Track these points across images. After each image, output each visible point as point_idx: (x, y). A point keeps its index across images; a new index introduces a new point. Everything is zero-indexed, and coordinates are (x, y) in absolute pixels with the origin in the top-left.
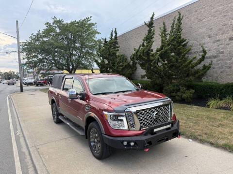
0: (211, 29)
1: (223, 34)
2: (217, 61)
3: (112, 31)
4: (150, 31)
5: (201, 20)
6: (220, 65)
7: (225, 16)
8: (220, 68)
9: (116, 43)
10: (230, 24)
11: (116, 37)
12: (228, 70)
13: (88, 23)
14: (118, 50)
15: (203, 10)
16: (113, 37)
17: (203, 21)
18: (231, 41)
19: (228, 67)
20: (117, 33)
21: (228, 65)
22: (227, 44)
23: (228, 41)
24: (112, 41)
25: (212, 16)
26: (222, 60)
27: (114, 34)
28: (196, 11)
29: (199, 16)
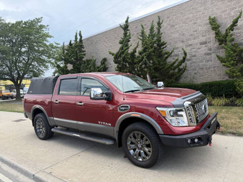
0: (184, 34)
1: (194, 39)
2: (191, 63)
3: (76, 33)
4: (125, 34)
5: (173, 26)
6: (193, 67)
7: (195, 23)
8: (194, 70)
9: (82, 46)
10: (200, 30)
11: (81, 41)
12: (201, 71)
13: (39, 24)
14: (85, 55)
15: (174, 17)
16: (78, 40)
17: (176, 27)
18: (201, 46)
19: (200, 69)
20: (82, 36)
21: (200, 67)
22: (199, 48)
23: (199, 46)
24: (77, 44)
25: (184, 23)
26: (195, 62)
27: (79, 37)
28: (168, 18)
29: (172, 21)
